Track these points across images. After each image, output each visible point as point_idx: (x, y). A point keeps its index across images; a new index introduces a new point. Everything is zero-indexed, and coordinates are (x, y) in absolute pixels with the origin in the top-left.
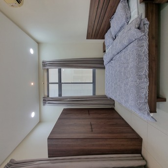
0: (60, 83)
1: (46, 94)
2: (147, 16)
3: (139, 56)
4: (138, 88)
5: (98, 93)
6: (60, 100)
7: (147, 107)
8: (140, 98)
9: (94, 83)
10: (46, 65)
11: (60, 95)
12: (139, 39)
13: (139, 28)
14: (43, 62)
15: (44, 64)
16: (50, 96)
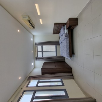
0: (42, 52)
1: (37, 56)
2: (68, 34)
3: (67, 43)
4: (67, 51)
5: (58, 55)
6: (42, 58)
7: (69, 56)
8: (67, 53)
9: (56, 51)
10: (37, 44)
11: (42, 56)
12: (67, 39)
13: (66, 36)
14: (36, 43)
15: (36, 44)
16: (38, 57)
